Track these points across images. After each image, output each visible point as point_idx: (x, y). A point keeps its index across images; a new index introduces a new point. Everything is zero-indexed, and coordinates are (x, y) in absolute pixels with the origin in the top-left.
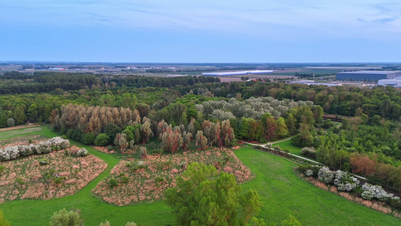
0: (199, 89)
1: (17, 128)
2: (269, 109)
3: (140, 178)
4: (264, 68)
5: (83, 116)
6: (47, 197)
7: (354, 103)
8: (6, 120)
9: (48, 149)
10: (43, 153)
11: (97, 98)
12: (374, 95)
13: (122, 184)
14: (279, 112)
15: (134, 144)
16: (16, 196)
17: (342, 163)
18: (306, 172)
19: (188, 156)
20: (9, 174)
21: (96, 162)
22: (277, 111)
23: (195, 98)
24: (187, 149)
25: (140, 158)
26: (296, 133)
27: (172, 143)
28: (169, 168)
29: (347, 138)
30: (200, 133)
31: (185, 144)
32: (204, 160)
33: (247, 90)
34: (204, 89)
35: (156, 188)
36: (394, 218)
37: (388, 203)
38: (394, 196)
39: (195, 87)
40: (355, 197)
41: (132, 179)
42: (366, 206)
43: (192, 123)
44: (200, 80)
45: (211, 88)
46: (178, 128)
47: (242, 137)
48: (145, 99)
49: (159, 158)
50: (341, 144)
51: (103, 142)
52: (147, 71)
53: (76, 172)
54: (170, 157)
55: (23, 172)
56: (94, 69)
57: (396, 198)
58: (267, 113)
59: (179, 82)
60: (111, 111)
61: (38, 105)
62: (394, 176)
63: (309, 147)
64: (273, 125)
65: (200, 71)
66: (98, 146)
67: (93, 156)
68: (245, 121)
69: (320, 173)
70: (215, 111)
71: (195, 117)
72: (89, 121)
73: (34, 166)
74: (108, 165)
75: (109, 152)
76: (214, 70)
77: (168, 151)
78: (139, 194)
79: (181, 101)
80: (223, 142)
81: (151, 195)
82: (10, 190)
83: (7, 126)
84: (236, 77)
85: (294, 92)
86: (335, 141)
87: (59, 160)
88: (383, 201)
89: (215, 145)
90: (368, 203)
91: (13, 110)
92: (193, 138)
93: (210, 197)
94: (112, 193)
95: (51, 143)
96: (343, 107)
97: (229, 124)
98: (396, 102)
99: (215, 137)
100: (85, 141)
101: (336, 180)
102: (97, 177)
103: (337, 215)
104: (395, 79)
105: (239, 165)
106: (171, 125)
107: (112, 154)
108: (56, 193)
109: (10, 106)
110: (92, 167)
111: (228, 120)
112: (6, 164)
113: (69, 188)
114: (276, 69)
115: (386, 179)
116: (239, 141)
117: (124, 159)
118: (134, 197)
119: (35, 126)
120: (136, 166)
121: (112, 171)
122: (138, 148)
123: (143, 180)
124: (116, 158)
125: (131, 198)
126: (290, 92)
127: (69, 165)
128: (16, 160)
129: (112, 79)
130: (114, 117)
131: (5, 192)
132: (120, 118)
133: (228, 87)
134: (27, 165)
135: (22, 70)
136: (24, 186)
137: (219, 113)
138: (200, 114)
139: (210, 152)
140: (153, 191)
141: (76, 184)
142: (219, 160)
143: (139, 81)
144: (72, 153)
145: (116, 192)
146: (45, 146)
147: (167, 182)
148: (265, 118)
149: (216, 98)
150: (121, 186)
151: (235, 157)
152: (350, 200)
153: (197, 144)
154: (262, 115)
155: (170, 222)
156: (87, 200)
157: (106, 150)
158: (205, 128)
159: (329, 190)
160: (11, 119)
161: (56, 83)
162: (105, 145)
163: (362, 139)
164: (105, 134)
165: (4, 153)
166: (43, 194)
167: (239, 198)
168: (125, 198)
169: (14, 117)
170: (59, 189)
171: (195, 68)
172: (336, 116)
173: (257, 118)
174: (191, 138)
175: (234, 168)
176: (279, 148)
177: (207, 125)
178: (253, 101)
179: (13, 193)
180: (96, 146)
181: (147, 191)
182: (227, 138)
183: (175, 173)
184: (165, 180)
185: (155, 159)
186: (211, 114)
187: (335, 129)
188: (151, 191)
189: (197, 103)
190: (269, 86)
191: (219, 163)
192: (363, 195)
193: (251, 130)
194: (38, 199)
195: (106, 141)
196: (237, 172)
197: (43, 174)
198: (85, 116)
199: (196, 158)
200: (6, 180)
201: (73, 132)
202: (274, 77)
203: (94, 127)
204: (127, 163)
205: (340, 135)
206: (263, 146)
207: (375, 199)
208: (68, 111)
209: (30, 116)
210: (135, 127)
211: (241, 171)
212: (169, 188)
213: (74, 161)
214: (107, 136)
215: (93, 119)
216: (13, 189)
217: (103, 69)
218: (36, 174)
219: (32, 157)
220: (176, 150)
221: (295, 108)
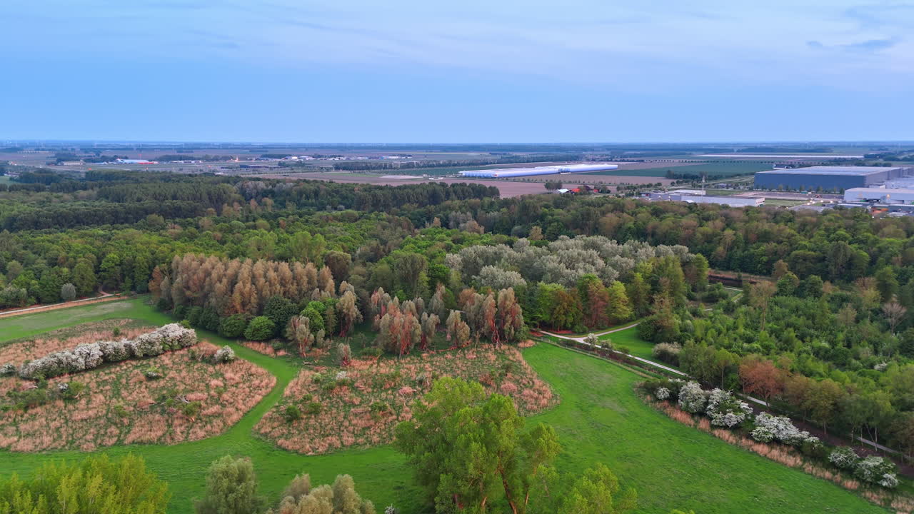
0: (454, 213)
1: (80, 304)
2: (594, 264)
3: (342, 404)
4: (599, 156)
5: (221, 282)
6: (172, 439)
7: (776, 247)
8: (58, 287)
9: (155, 348)
10: (146, 356)
11: (238, 238)
12: (820, 230)
13: (309, 416)
14: (615, 271)
15: (325, 338)
16: (116, 439)
17: (726, 375)
18: (657, 391)
19: (431, 362)
20: (90, 398)
21: (253, 373)
22: (610, 268)
23: (445, 235)
24: (429, 347)
25: (338, 366)
26: (649, 313)
27: (399, 336)
28: (395, 385)
29: (750, 323)
30: (455, 314)
31: (425, 337)
32: (464, 368)
33: (555, 217)
34: (463, 215)
35: (372, 422)
36: (803, 475)
37: (797, 447)
38: (809, 436)
39: (445, 209)
40: (741, 438)
41: (326, 406)
42: (758, 454)
43: (438, 294)
44: (455, 192)
45: (479, 210)
46: (410, 304)
47: (540, 322)
48: (340, 240)
49: (375, 366)
50: (735, 336)
51: (262, 333)
52: (337, 167)
53: (220, 394)
54: (397, 363)
55: (117, 394)
56: (217, 160)
57: (812, 439)
58: (590, 274)
59: (408, 198)
60: (276, 270)
61: (120, 256)
62: (813, 399)
63: (669, 342)
64: (602, 299)
65: (455, 165)
66: (253, 341)
67: (246, 361)
68: (546, 290)
69: (682, 393)
70: (485, 270)
71: (445, 280)
72: (232, 292)
73: (136, 383)
74: (277, 379)
75: (275, 353)
76: (487, 163)
77: (391, 351)
78: (342, 434)
79: (414, 243)
80: (501, 332)
81: (365, 436)
82: (100, 428)
83: (61, 300)
84: (535, 182)
85: (654, 221)
86: (724, 331)
87: (181, 371)
88: (789, 445)
89: (485, 338)
90: (763, 449)
91: (71, 267)
92: (442, 325)
93: (471, 435)
94: (292, 432)
95: (161, 336)
96: (752, 256)
97: (513, 296)
98: (862, 245)
99: (485, 322)
100: (226, 331)
101: (709, 407)
102: (259, 403)
103: (703, 470)
104: (884, 186)
105: (531, 379)
106: (396, 298)
107: (283, 357)
108: (188, 433)
109: (63, 258)
110: (248, 384)
111: (511, 289)
112: (79, 378)
113: (211, 422)
114: (626, 159)
115: (800, 405)
116: (534, 329)
117: (306, 368)
118: (334, 439)
119: (117, 299)
120: (331, 380)
121: (287, 392)
122: (333, 345)
123: (347, 409)
124: (291, 366)
125: (328, 442)
126: (644, 223)
127: (203, 380)
128: (98, 371)
129: (262, 189)
130: (283, 282)
131: (92, 430)
132: (295, 284)
133: (516, 209)
134: (121, 381)
135: (56, 165)
136: (126, 421)
137: (493, 274)
138: (455, 275)
139: (475, 354)
140: (369, 428)
141: (223, 417)
142: (493, 370)
143: (322, 193)
144: (203, 356)
145: (300, 431)
146: (150, 343)
147: (393, 412)
148: (585, 284)
149: (489, 237)
150: (306, 419)
151: (524, 362)
152: (732, 443)
153: (448, 336)
154: (580, 278)
155: (402, 483)
156: (248, 444)
157: (269, 350)
158: (464, 304)
159: (695, 426)
160: (70, 285)
161: (148, 203)
162: (267, 340)
163: (778, 326)
164: (267, 318)
165: (74, 357)
166: (164, 434)
167: (522, 437)
168: (316, 440)
169: (76, 280)
170: (192, 426)
171: (443, 158)
172: (736, 274)
173: (569, 284)
174: (437, 325)
175: (521, 385)
176: (610, 345)
177: (470, 298)
178: (564, 247)
179: (109, 434)
180: (248, 341)
181: (356, 428)
182: (508, 324)
183: (407, 395)
184: (389, 408)
185: (368, 367)
186: (477, 275)
187: (728, 303)
188: (364, 429)
189: (448, 249)
190: (603, 208)
191: (492, 374)
192: (754, 433)
193: (558, 309)
194: (157, 444)
195: (268, 331)
196: (526, 392)
197: (156, 396)
198: (225, 280)
199: (447, 366)
200: (88, 409)
201: (199, 313)
202: (618, 180)
203: (243, 304)
204: (313, 375)
205: (736, 318)
206: (581, 340)
207: (775, 442)
208: (187, 269)
209: (105, 278)
210: (324, 303)
211: (534, 391)
212: (398, 423)
213: (211, 372)
214: (271, 320)
215: (242, 287)
216: (106, 427)
217: (237, 161)
218: (144, 397)
219: (126, 364)
220: (408, 348)
221: (648, 262)
